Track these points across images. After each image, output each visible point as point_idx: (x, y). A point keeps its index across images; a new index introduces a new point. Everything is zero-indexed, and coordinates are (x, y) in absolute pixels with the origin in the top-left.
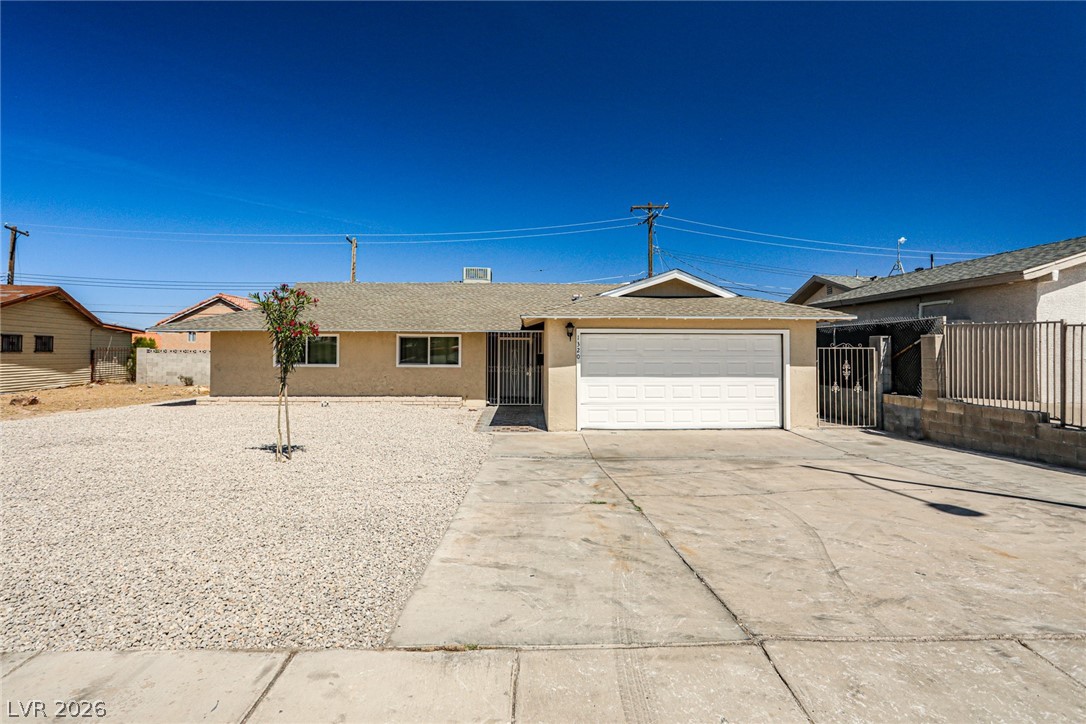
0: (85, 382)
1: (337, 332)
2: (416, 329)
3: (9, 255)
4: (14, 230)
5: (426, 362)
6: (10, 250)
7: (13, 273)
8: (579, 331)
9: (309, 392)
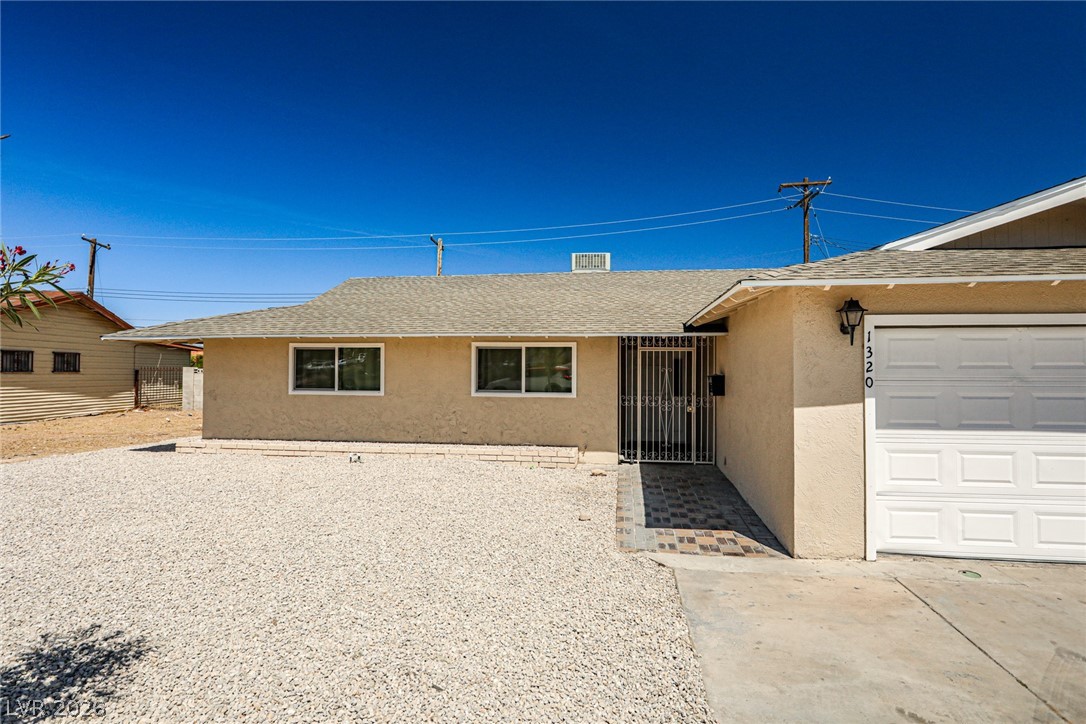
0: (127, 408)
1: (381, 340)
2: (502, 332)
3: (88, 269)
4: (94, 243)
5: (518, 389)
6: (89, 263)
7: (92, 289)
8: (871, 321)
9: (341, 435)
